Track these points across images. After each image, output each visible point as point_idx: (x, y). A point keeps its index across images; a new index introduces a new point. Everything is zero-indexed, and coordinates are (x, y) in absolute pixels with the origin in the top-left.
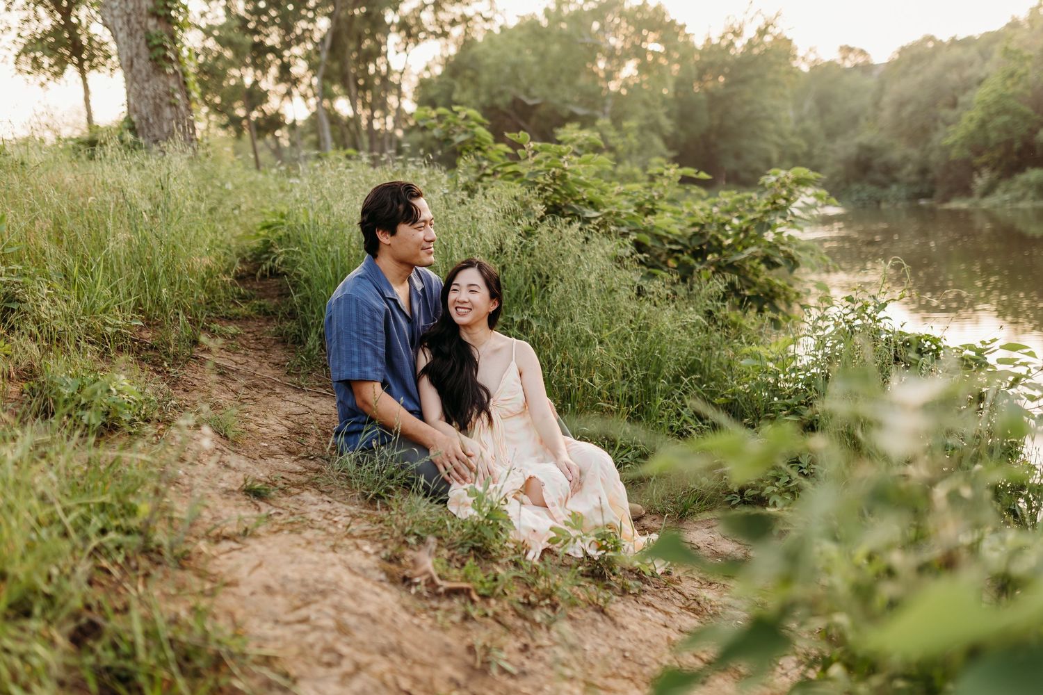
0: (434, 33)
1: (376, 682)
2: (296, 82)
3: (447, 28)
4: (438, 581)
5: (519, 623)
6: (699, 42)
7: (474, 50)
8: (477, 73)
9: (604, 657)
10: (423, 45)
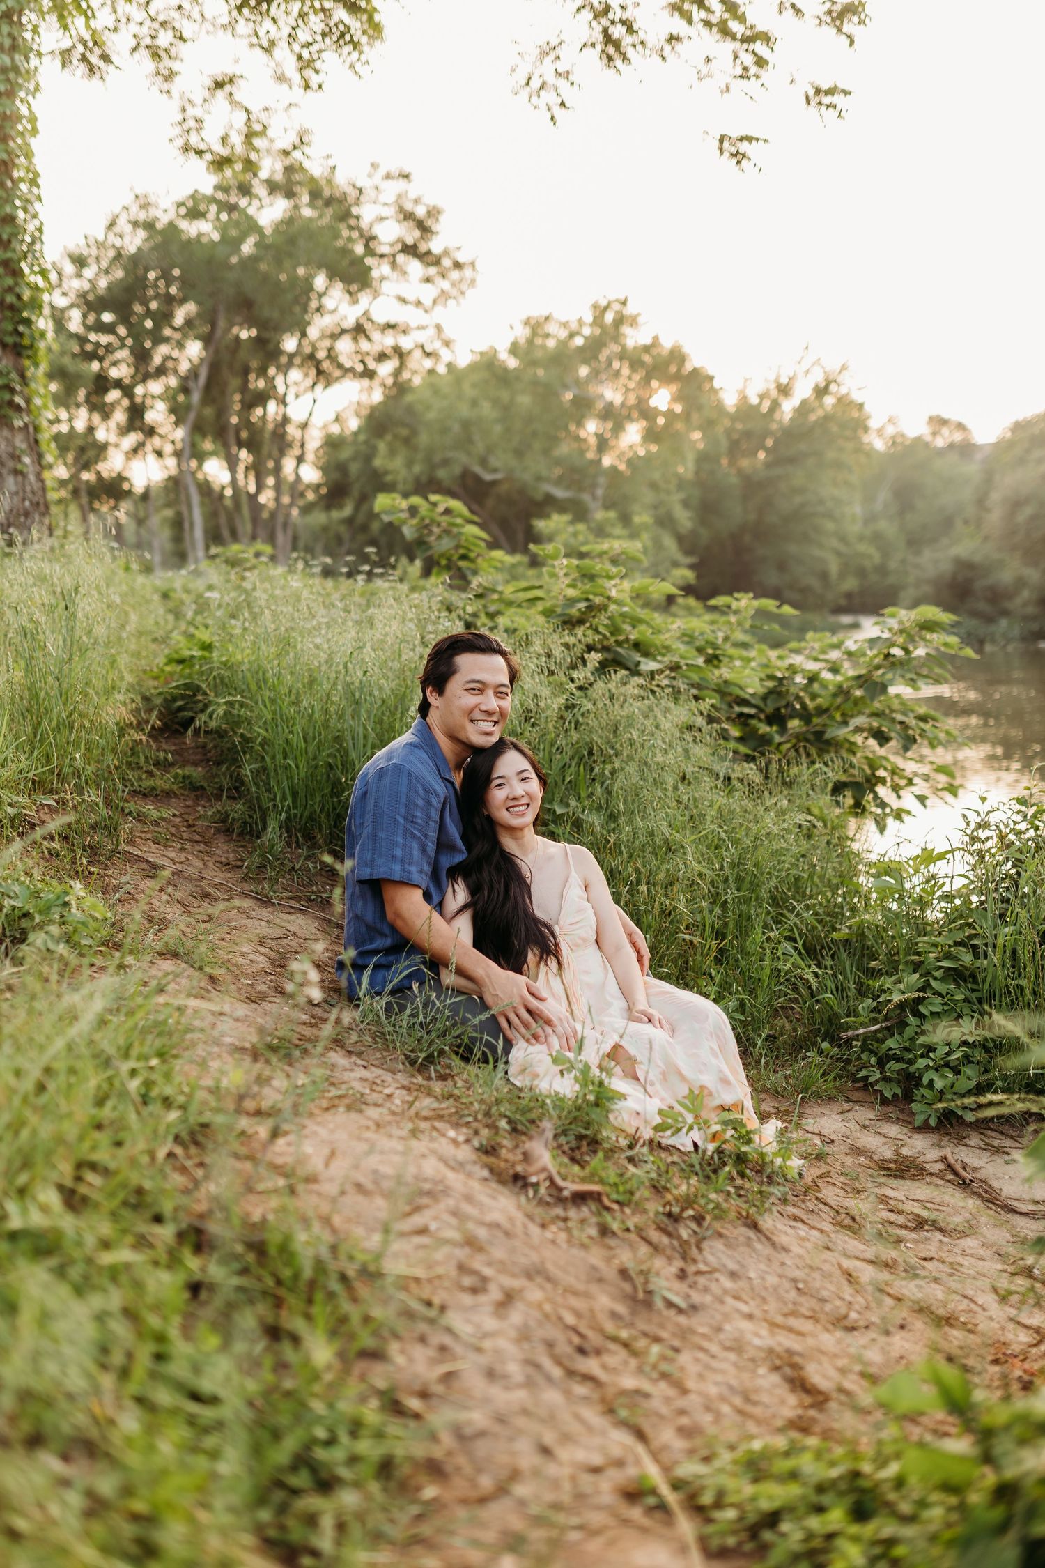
0: (351, 370)
1: (536, 1314)
2: (150, 432)
3: (372, 365)
4: (561, 1183)
5: (665, 1240)
6: (730, 400)
7: (409, 398)
8: (414, 433)
9: (775, 1289)
10: (336, 388)
